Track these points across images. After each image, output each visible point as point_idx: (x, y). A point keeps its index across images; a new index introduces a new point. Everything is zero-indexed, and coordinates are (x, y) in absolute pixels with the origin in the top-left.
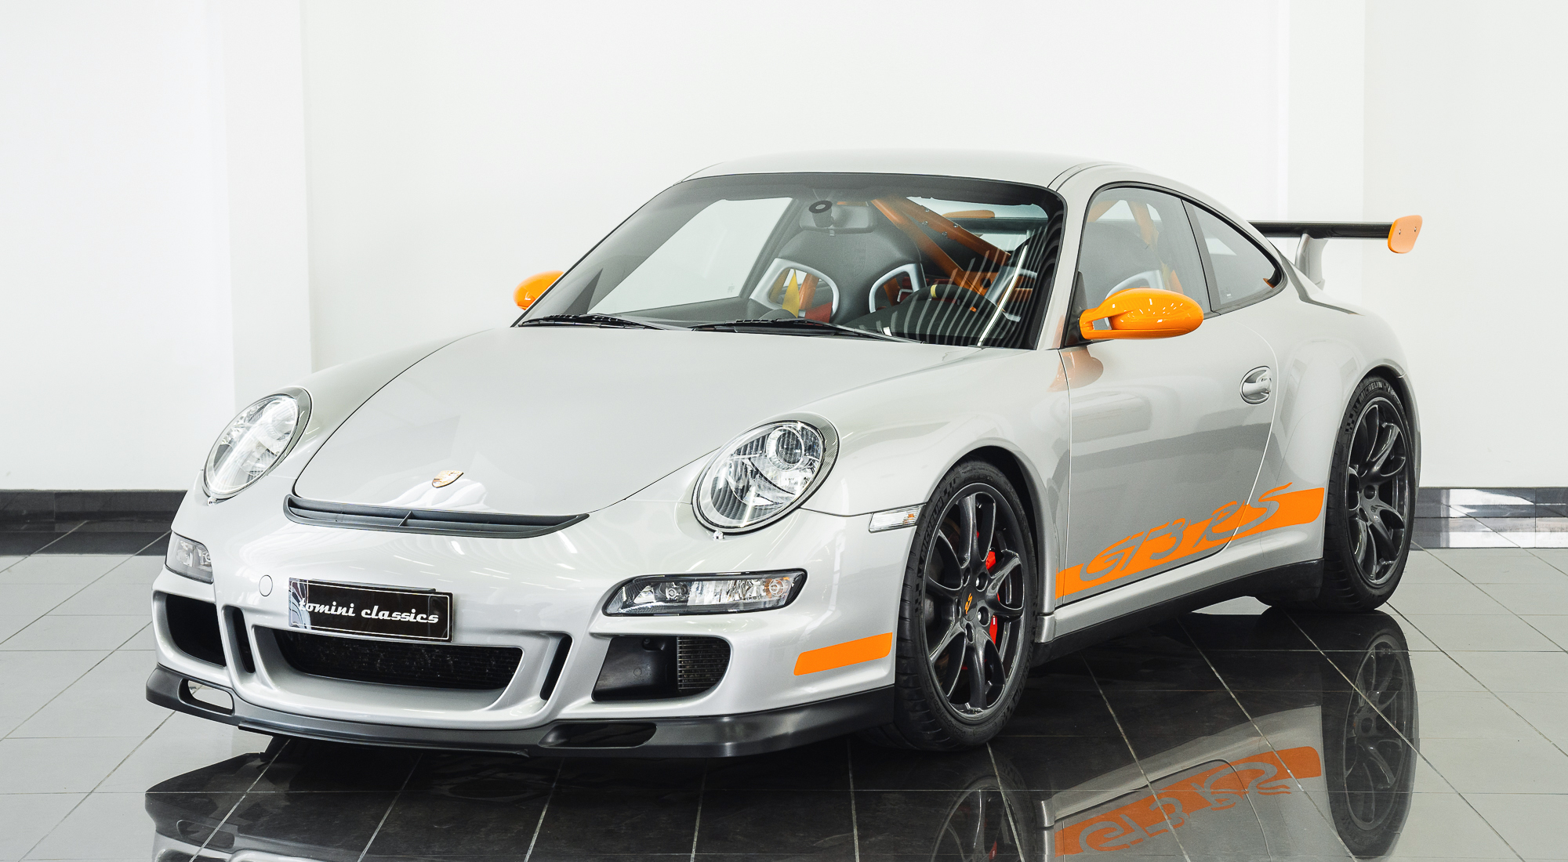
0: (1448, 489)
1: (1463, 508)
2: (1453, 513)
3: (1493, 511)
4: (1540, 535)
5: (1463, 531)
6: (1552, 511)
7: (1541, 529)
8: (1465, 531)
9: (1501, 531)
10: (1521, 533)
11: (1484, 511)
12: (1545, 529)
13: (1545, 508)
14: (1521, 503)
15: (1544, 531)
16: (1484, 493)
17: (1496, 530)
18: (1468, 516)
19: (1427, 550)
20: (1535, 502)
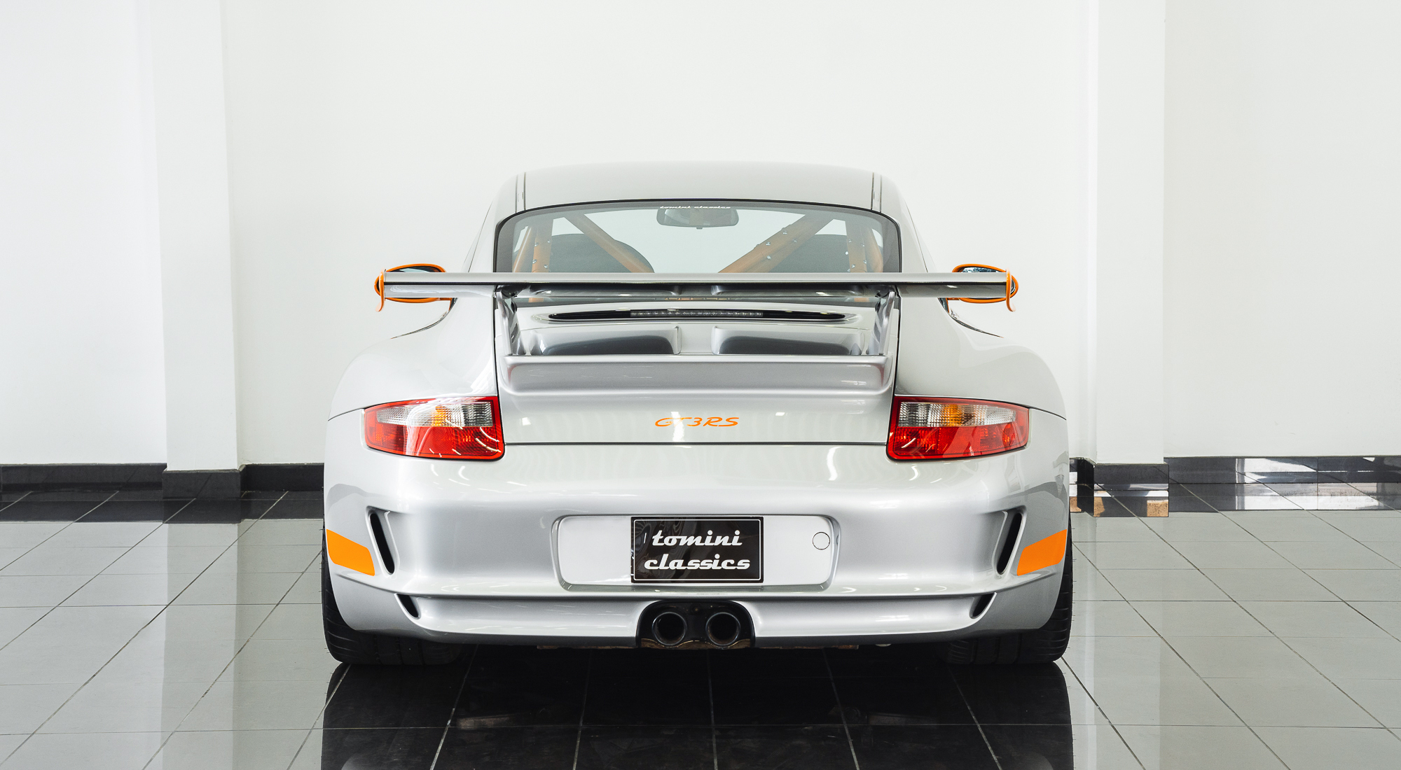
0: (1243, 458)
1: (1254, 475)
2: (1247, 480)
3: (1279, 477)
4: (1322, 499)
5: (1253, 495)
6: (1332, 477)
7: (1323, 494)
8: (1255, 495)
9: (1287, 495)
10: (1305, 497)
11: (1272, 477)
12: (1328, 494)
13: (1327, 474)
14: (1305, 471)
15: (1325, 496)
16: (1272, 462)
17: (1283, 495)
18: (1257, 482)
19: (1223, 512)
20: (1317, 470)
